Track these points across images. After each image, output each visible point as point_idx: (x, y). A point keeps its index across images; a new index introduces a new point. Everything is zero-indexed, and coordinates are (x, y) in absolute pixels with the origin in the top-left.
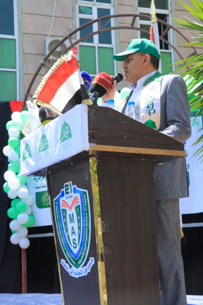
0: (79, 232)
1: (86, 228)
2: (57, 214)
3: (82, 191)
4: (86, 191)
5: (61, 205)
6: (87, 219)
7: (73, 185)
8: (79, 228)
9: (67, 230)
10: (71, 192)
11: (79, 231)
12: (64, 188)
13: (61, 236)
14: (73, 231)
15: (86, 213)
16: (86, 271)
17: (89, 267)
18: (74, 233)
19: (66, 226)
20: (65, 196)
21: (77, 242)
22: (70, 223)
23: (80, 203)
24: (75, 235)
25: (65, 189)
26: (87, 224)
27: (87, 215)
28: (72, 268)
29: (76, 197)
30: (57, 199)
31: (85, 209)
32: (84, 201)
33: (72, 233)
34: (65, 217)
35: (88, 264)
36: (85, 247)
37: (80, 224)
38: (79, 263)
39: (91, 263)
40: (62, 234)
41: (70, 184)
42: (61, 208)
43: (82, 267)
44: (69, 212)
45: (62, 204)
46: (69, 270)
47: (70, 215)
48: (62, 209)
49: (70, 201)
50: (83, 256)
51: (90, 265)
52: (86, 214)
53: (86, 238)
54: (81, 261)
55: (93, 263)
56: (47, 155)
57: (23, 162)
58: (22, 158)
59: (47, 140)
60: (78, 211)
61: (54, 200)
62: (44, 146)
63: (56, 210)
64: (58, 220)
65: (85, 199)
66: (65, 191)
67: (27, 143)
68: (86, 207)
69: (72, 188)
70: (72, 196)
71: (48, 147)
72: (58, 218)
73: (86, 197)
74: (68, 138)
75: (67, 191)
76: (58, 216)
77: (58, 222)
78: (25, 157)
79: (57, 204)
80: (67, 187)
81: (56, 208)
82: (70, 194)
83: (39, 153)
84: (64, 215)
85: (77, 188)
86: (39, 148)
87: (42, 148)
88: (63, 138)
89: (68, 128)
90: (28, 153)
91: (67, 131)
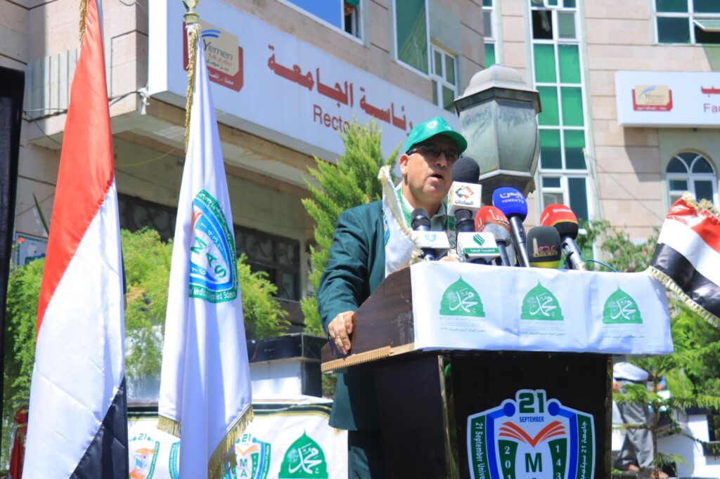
2: (479, 450)
3: (578, 415)
4: (591, 416)
5: (497, 432)
6: (584, 467)
7: (548, 398)
10: (541, 410)
12: (514, 399)
15: (585, 457)
19: (509, 476)
20: (518, 414)
22: (528, 471)
23: (567, 436)
25: (519, 400)
26: (583, 476)
27: (585, 461)
29: (556, 423)
30: (484, 416)
31: (580, 449)
32: (581, 433)
34: (512, 458)
37: (563, 476)
41: (540, 396)
42: (497, 438)
44: (523, 448)
45: (502, 429)
47: (528, 456)
48: (500, 442)
49: (533, 429)
52: (585, 459)
56: (558, 332)
57: (441, 318)
58: (440, 308)
59: (555, 303)
60: (558, 451)
61: (470, 418)
62: (544, 311)
63: (476, 440)
64: (480, 463)
65: (585, 431)
66: (517, 405)
67: (461, 280)
68: (584, 444)
69: (546, 404)
70: (542, 419)
71: (562, 318)
72: (479, 458)
73: (589, 428)
74: (631, 321)
75: (526, 407)
76: (481, 454)
77: (479, 466)
78: (452, 309)
79: (481, 428)
80: (527, 399)
81: (478, 434)
82: (537, 414)
83: (522, 318)
84: (507, 453)
85: (561, 406)
86: (523, 309)
87: (533, 311)
88: (617, 317)
89: (631, 303)
90: (466, 303)
91: (627, 308)
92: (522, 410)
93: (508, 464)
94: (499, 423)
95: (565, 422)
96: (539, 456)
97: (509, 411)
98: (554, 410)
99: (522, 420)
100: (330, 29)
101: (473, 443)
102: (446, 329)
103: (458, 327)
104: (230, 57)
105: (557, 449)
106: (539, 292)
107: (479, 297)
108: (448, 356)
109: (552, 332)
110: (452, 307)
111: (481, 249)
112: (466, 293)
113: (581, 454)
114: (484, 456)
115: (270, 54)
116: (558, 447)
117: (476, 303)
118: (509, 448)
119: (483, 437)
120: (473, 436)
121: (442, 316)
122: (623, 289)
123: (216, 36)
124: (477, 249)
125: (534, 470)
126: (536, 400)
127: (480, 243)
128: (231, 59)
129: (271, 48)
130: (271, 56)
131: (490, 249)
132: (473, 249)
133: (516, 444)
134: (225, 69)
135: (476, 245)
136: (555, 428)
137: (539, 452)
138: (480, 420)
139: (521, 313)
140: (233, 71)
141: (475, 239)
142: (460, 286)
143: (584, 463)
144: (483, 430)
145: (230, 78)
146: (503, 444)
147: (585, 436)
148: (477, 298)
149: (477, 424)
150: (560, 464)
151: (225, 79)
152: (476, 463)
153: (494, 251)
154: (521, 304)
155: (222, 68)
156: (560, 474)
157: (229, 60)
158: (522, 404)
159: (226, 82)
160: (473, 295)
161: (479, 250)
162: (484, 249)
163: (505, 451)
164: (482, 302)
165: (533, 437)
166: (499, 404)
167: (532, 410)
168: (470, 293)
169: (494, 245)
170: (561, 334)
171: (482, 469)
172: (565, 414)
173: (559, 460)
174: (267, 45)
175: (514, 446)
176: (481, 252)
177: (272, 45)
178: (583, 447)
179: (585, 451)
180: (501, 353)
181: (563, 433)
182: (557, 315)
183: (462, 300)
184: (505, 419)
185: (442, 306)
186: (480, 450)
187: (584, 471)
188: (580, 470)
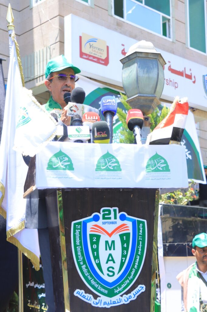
0: (122, 260)
1: (137, 256)
3: (137, 220)
4: (145, 221)
5: (89, 230)
6: (140, 247)
7: (119, 212)
8: (124, 256)
9: (97, 257)
10: (115, 218)
11: (124, 258)
12: (99, 212)
13: (82, 263)
14: (110, 258)
15: (141, 242)
16: (128, 299)
17: (134, 295)
18: (113, 260)
19: (95, 253)
20: (101, 220)
21: (116, 270)
22: (106, 250)
23: (131, 231)
24: (114, 262)
25: (102, 213)
26: (140, 252)
27: (141, 244)
28: (98, 298)
29: (124, 225)
30: (81, 222)
31: (138, 238)
32: (139, 229)
33: (108, 260)
34: (97, 243)
35: (134, 292)
36: (132, 275)
37: (127, 252)
38: (117, 291)
39: (139, 291)
40: (84, 260)
41: (115, 211)
42: (89, 232)
43: (122, 296)
44: (104, 238)
45: (92, 228)
46: (92, 301)
47: (107, 242)
48: (90, 235)
49: (110, 228)
50: (126, 284)
51: (138, 292)
53: (136, 266)
54: (119, 290)
55: (144, 290)
56: (118, 178)
57: (47, 172)
58: (47, 166)
59: (117, 162)
60: (125, 239)
61: (73, 223)
62: (110, 167)
63: (76, 234)
64: (78, 246)
65: (141, 229)
66: (101, 216)
67: (60, 151)
68: (140, 236)
69: (118, 215)
70: (116, 223)
71: (121, 170)
72: (78, 243)
73: (143, 227)
74: (163, 171)
75: (106, 216)
76: (79, 241)
77: (77, 247)
78: (54, 167)
79: (79, 228)
80: (107, 212)
81: (77, 232)
82: (113, 220)
83: (96, 171)
84: (94, 240)
85: (127, 216)
86: (97, 166)
87: (103, 166)
88: (154, 168)
89: (163, 161)
90: (63, 163)
91: (161, 164)
92: (104, 218)
93: (95, 246)
94: (90, 225)
95: (129, 224)
96: (113, 242)
97: (96, 219)
98: (123, 218)
99: (104, 223)
100: (155, 35)
101: (75, 236)
102: (50, 177)
103: (57, 176)
104: (102, 50)
105: (124, 238)
106: (108, 156)
107: (71, 160)
108: (61, 191)
109: (114, 178)
110: (54, 166)
111: (78, 135)
112: (64, 158)
113: (139, 241)
114: (80, 242)
115: (122, 48)
116: (125, 237)
117: (69, 163)
118: (95, 238)
119: (80, 233)
120: (74, 232)
121: (48, 170)
122: (158, 153)
123: (96, 41)
124: (76, 135)
125: (110, 249)
126: (112, 213)
127: (79, 132)
128: (103, 51)
129: (123, 45)
130: (123, 49)
131: (84, 135)
132: (73, 135)
133: (100, 236)
134: (100, 56)
135: (77, 133)
136: (123, 227)
137: (113, 240)
138: (79, 224)
139: (96, 168)
140: (104, 57)
141: (77, 130)
142: (60, 155)
143: (140, 245)
144: (80, 229)
145: (102, 60)
146: (91, 236)
147: (141, 231)
148: (70, 160)
149: (77, 226)
150: (126, 246)
151: (100, 60)
152: (75, 246)
153: (87, 136)
154: (96, 163)
155: (98, 56)
156: (125, 251)
157: (102, 52)
158: (104, 215)
159: (101, 62)
160: (67, 159)
161: (78, 136)
162: (80, 135)
163: (93, 239)
164: (73, 162)
165: (110, 232)
166: (91, 215)
167: (110, 218)
168: (66, 158)
169: (88, 133)
170: (119, 178)
171: (80, 249)
172: (129, 220)
173: (125, 244)
174: (121, 44)
175: (98, 237)
176: (79, 137)
177: (123, 44)
178: (140, 237)
179: (141, 239)
180: (88, 189)
181: (128, 230)
182: (118, 168)
183: (61, 162)
184: (94, 223)
185: (49, 165)
186: (78, 239)
187: (140, 250)
188: (138, 249)
